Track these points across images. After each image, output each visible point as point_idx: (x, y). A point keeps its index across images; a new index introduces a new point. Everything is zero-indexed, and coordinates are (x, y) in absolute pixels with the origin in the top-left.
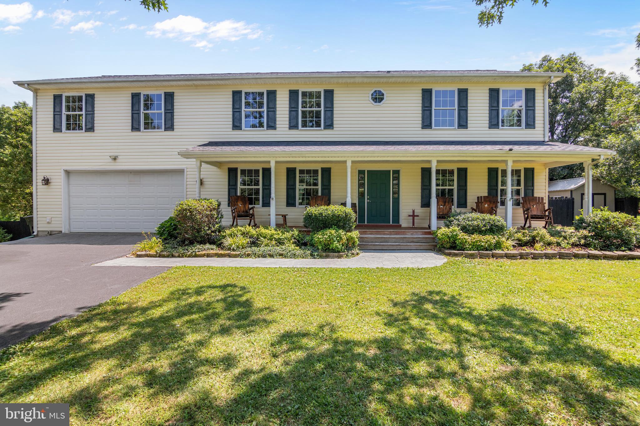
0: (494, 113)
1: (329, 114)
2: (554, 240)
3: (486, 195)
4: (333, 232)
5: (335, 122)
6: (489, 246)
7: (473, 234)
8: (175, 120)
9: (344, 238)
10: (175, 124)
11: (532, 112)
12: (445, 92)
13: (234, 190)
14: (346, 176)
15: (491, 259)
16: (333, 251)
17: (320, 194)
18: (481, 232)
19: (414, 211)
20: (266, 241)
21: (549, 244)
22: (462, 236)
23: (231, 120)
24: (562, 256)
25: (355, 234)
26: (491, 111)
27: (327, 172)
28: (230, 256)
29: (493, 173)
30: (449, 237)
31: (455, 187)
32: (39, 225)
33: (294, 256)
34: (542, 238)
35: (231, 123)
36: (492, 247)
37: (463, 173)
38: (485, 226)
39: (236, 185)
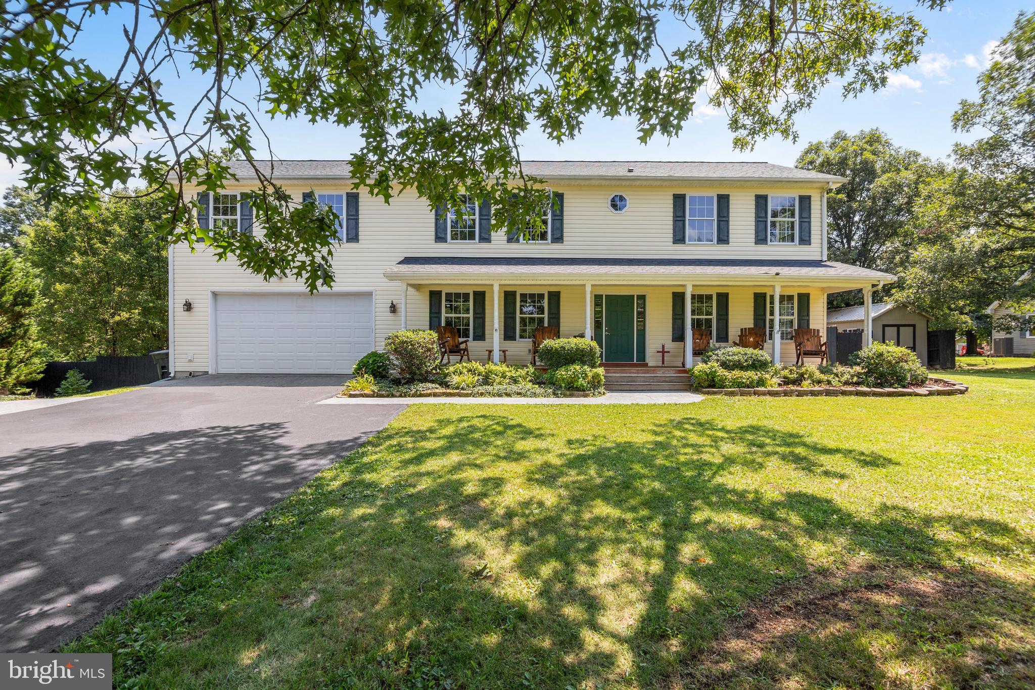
0: (762, 225)
1: (558, 224)
2: (824, 377)
3: (752, 326)
4: (578, 367)
5: (565, 234)
6: (751, 383)
7: (733, 370)
8: (360, 229)
9: (590, 374)
10: (360, 233)
11: (807, 224)
12: (701, 198)
13: (436, 319)
14: (585, 302)
15: (753, 397)
16: (578, 389)
17: (546, 325)
18: (742, 368)
19: (663, 346)
20: (498, 379)
21: (819, 382)
22: (721, 372)
23: (433, 229)
24: (828, 393)
25: (601, 371)
26: (757, 222)
27: (555, 297)
28: (459, 395)
29: (760, 300)
30: (707, 374)
31: (714, 317)
32: (177, 364)
33: (534, 395)
34: (811, 376)
35: (433, 233)
36: (755, 384)
37: (723, 299)
38: (746, 361)
39: (440, 312)
